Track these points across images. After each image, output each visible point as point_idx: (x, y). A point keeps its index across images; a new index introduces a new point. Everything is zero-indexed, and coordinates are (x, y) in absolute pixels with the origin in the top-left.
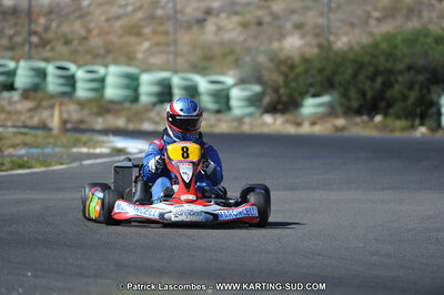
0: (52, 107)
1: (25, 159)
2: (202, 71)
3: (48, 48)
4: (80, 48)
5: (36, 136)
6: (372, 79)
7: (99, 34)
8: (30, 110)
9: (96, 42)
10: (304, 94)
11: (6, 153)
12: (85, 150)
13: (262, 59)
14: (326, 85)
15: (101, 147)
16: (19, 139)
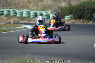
0: (11, 19)
1: (5, 30)
2: (44, 10)
3: (11, 6)
4: (18, 6)
5: (8, 25)
6: (80, 12)
7: (21, 3)
8: (7, 19)
9: (21, 4)
10: (65, 15)
11: (1, 29)
12: (18, 28)
13: (57, 8)
14: (70, 13)
15: (22, 27)
16: (4, 26)
